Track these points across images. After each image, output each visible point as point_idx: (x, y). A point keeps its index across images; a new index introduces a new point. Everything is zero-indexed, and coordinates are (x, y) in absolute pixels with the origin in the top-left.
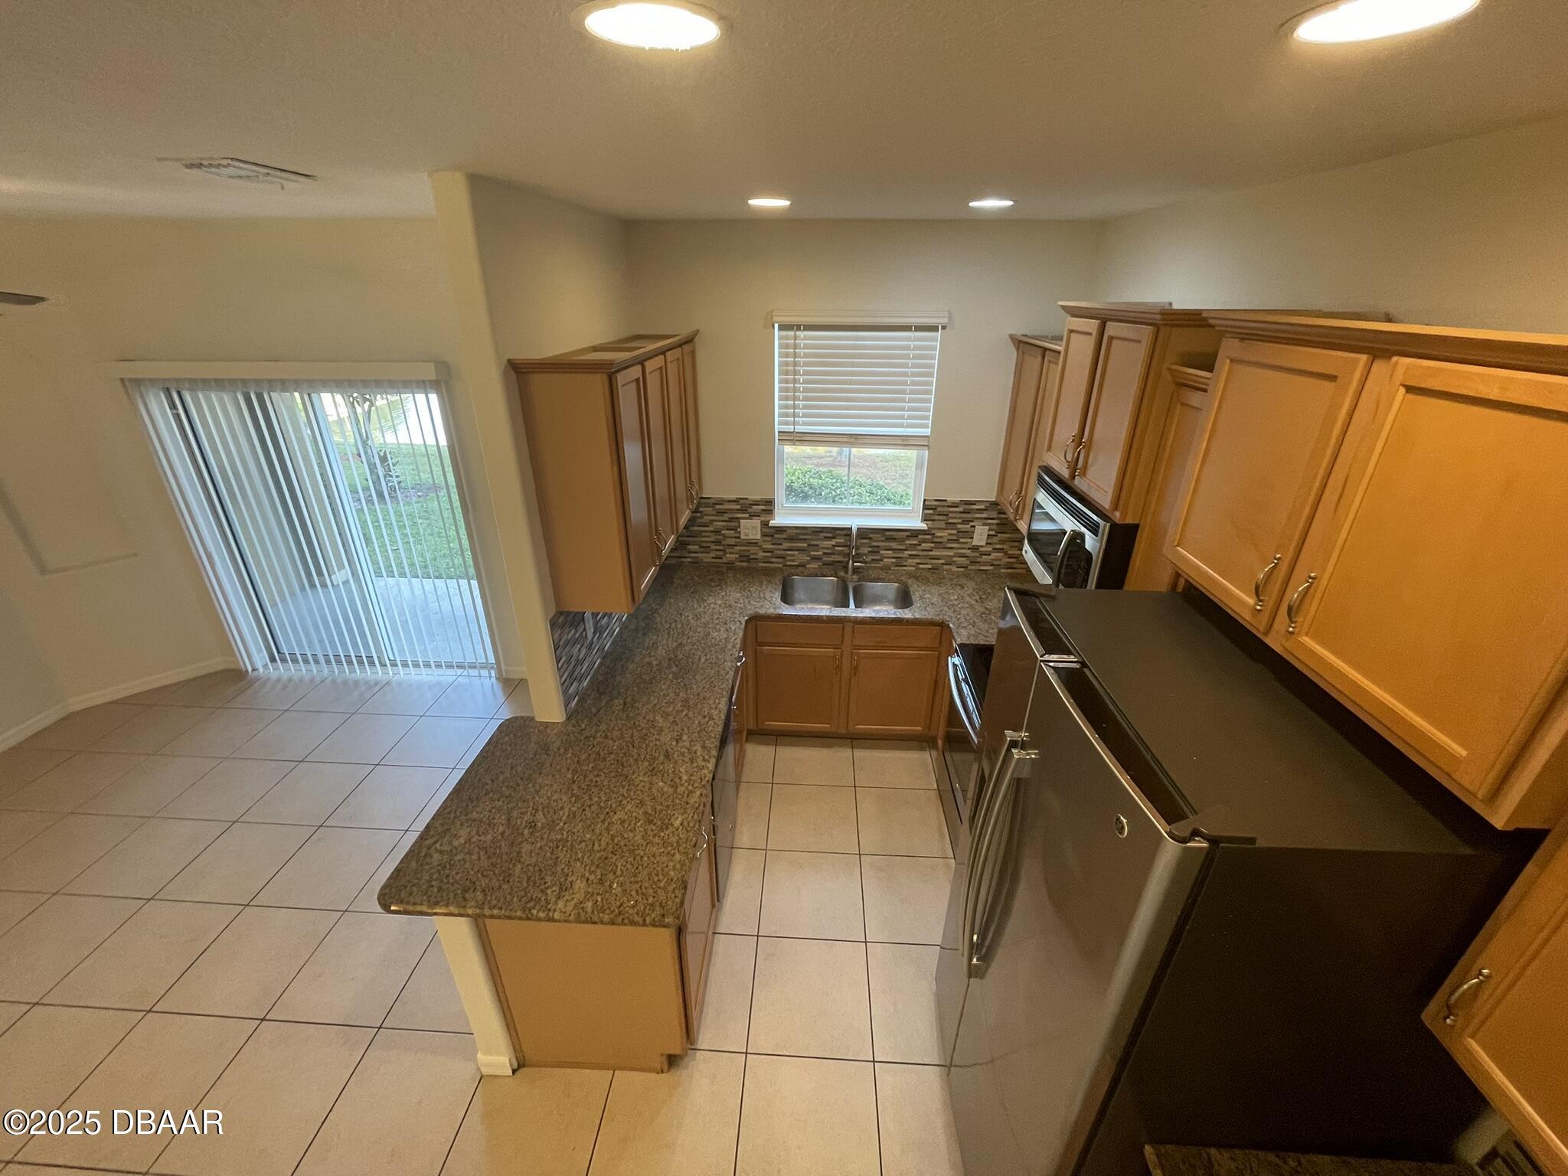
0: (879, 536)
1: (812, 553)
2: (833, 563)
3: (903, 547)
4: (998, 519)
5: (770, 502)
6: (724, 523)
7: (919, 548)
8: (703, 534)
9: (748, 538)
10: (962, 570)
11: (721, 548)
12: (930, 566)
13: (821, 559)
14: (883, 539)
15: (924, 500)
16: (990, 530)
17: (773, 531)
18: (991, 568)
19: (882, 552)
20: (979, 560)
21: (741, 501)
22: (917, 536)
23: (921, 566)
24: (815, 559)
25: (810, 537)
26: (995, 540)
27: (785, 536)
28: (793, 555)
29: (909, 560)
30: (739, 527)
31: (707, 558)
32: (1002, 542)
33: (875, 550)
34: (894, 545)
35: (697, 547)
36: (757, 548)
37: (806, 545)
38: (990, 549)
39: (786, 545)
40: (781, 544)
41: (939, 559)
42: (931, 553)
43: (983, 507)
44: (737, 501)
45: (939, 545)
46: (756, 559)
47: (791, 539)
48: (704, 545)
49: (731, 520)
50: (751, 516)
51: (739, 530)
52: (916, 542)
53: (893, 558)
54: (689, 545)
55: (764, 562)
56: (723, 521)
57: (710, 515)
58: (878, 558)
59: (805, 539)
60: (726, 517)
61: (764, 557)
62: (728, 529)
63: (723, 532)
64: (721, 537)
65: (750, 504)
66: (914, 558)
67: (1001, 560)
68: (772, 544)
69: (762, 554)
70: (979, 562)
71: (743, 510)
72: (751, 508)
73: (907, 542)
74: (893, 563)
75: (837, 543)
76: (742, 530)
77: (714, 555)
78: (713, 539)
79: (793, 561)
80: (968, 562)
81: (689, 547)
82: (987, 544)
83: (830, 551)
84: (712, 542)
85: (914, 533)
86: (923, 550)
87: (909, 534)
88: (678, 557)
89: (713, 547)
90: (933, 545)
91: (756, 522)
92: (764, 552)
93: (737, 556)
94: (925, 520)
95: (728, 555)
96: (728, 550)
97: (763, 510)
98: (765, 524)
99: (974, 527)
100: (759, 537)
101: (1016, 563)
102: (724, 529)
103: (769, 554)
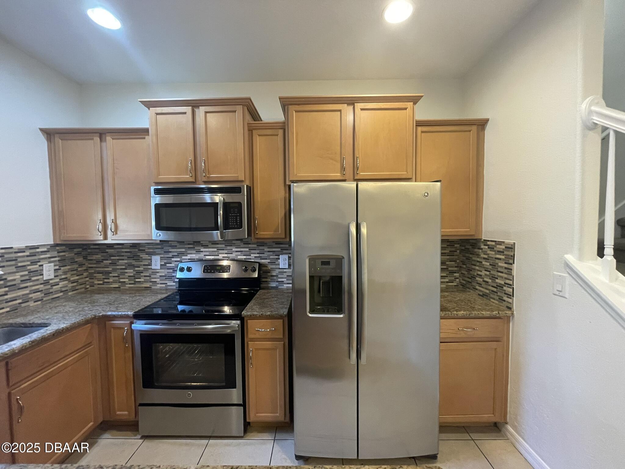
4: (59, 256)
10: (39, 302)
16: (55, 266)
18: (61, 294)
20: (51, 291)
26: (60, 272)
32: (65, 273)
38: (58, 280)
41: (15, 300)
42: (6, 297)
43: (45, 249)
45: (14, 287)
67: (67, 286)
70: (52, 292)
80: (43, 295)
82: (55, 276)
90: (6, 289)
99: (42, 265)
101: (78, 285)
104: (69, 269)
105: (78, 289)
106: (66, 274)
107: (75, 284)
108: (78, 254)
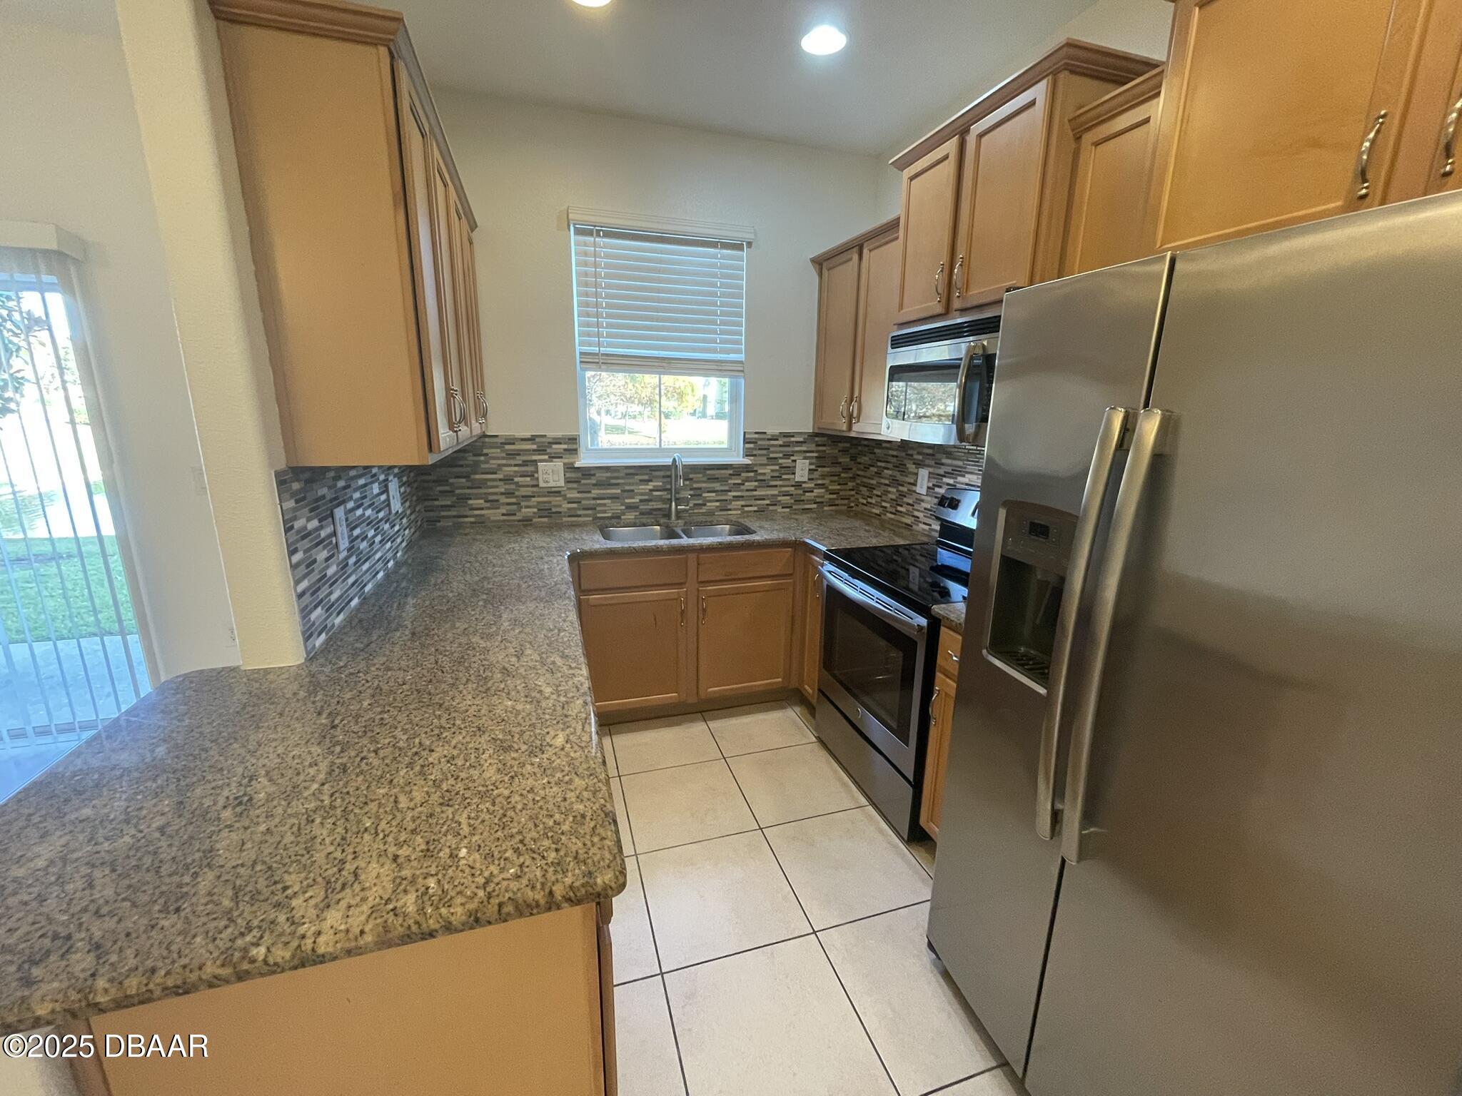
0: (701, 475)
1: (627, 501)
2: (650, 512)
3: (726, 488)
4: (817, 452)
5: (574, 440)
6: (516, 469)
7: (742, 487)
8: (489, 484)
9: (549, 485)
10: (788, 510)
11: (514, 500)
12: (756, 509)
13: (637, 507)
14: (705, 479)
15: (745, 433)
16: (810, 464)
17: (579, 475)
18: (815, 506)
19: (705, 495)
20: (802, 498)
21: (537, 440)
22: (740, 475)
23: (746, 509)
24: (630, 507)
25: (622, 481)
26: (816, 475)
27: (594, 482)
28: (604, 505)
29: (733, 503)
30: (537, 472)
31: (495, 515)
32: (823, 476)
33: (697, 493)
34: (717, 486)
35: (482, 501)
36: (560, 498)
37: (619, 491)
38: (813, 485)
39: (595, 492)
40: (590, 492)
41: (764, 499)
42: (755, 493)
43: (801, 439)
44: (532, 439)
45: (763, 483)
46: (560, 513)
47: (599, 485)
48: (491, 498)
49: (525, 463)
50: (552, 458)
51: (536, 475)
52: (740, 482)
53: (717, 501)
54: (471, 499)
55: (569, 516)
56: (516, 465)
57: (498, 458)
58: (700, 502)
59: (618, 484)
60: (519, 460)
61: (569, 509)
62: (521, 476)
63: (516, 479)
64: (513, 487)
65: (549, 443)
66: (739, 500)
67: (823, 497)
68: (579, 492)
69: (566, 506)
70: (803, 501)
71: (541, 451)
72: (550, 447)
73: (730, 482)
74: (717, 507)
75: (654, 486)
76: (540, 476)
77: (504, 511)
78: (503, 490)
79: (605, 512)
80: (792, 501)
81: (470, 502)
82: (809, 479)
83: (646, 497)
84: (502, 494)
85: (737, 470)
86: (747, 490)
87: (731, 472)
88: (454, 517)
89: (503, 500)
90: (756, 484)
91: (559, 465)
92: (569, 503)
93: (535, 510)
94: (747, 456)
95: (523, 510)
96: (523, 504)
97: (565, 450)
98: (570, 468)
99: (795, 461)
100: (562, 483)
101: (837, 499)
102: (516, 477)
103: (575, 505)
104: (828, 472)
105: (837, 505)
106: (824, 479)
107: (834, 496)
108: (844, 451)
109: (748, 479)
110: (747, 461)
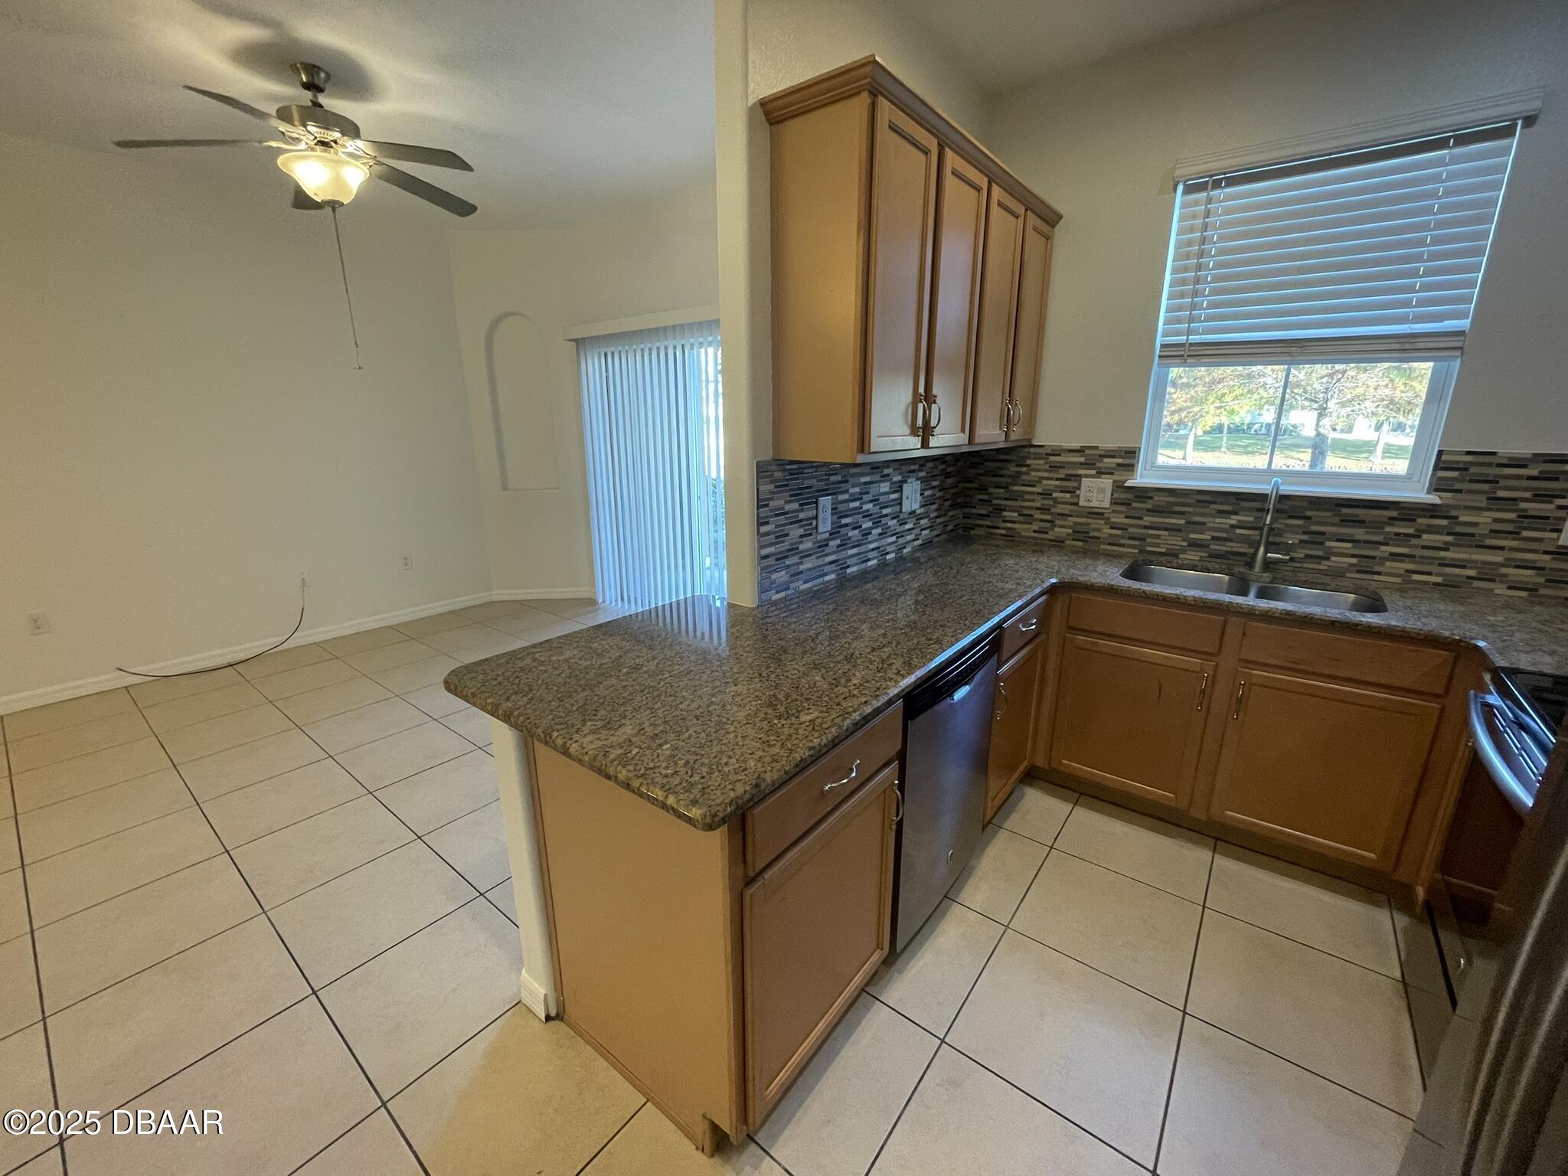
0: (1328, 514)
1: (1192, 536)
2: (1226, 555)
3: (1380, 538)
5: (1132, 453)
6: (1057, 483)
7: (1414, 541)
8: (1026, 497)
9: (1091, 504)
11: (1048, 517)
12: (1439, 580)
13: (1207, 546)
14: (1337, 520)
15: (1440, 453)
17: (1131, 496)
19: (1328, 544)
21: (1087, 452)
22: (1414, 520)
23: (1415, 577)
24: (1194, 545)
25: (1191, 509)
27: (1149, 506)
28: (1158, 537)
29: (1388, 564)
30: (1080, 489)
31: (1026, 530)
33: (1317, 539)
34: (1359, 533)
35: (1016, 514)
36: (1102, 522)
37: (1183, 522)
39: (1148, 519)
40: (1141, 518)
41: (1464, 567)
42: (1442, 554)
44: (1081, 451)
45: (1467, 538)
46: (1099, 538)
47: (1153, 511)
48: (1026, 512)
49: (1068, 478)
50: (1100, 473)
51: (1078, 492)
52: (1411, 531)
53: (1353, 556)
54: (1005, 510)
55: (1109, 544)
56: (1057, 479)
57: (1039, 470)
58: (1320, 553)
59: (1183, 513)
60: (1062, 473)
61: (1111, 535)
62: (1061, 492)
63: (1055, 495)
64: (1051, 502)
65: (1100, 456)
66: (1403, 561)
68: (1126, 517)
69: (1107, 531)
71: (1086, 465)
72: (1101, 461)
73: (1387, 529)
74: (1351, 565)
75: (1239, 521)
76: (1083, 493)
77: (1036, 528)
78: (1039, 505)
79: (1158, 545)
80: (1542, 580)
81: (1005, 513)
83: (1224, 535)
84: (1038, 509)
85: (1406, 512)
86: (1424, 547)
87: (1394, 514)
88: (988, 527)
89: (1038, 515)
90: (1450, 539)
91: (1107, 482)
92: (1111, 528)
93: (1070, 531)
94: (1437, 490)
95: (1057, 529)
96: (1057, 522)
97: (1118, 465)
98: (1119, 486)
100: (1106, 504)
102: (1056, 492)
103: (1119, 532)
109: (1431, 530)
110: (1434, 499)
